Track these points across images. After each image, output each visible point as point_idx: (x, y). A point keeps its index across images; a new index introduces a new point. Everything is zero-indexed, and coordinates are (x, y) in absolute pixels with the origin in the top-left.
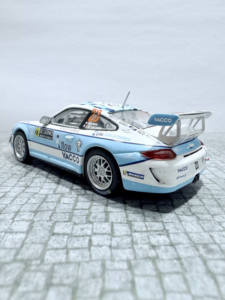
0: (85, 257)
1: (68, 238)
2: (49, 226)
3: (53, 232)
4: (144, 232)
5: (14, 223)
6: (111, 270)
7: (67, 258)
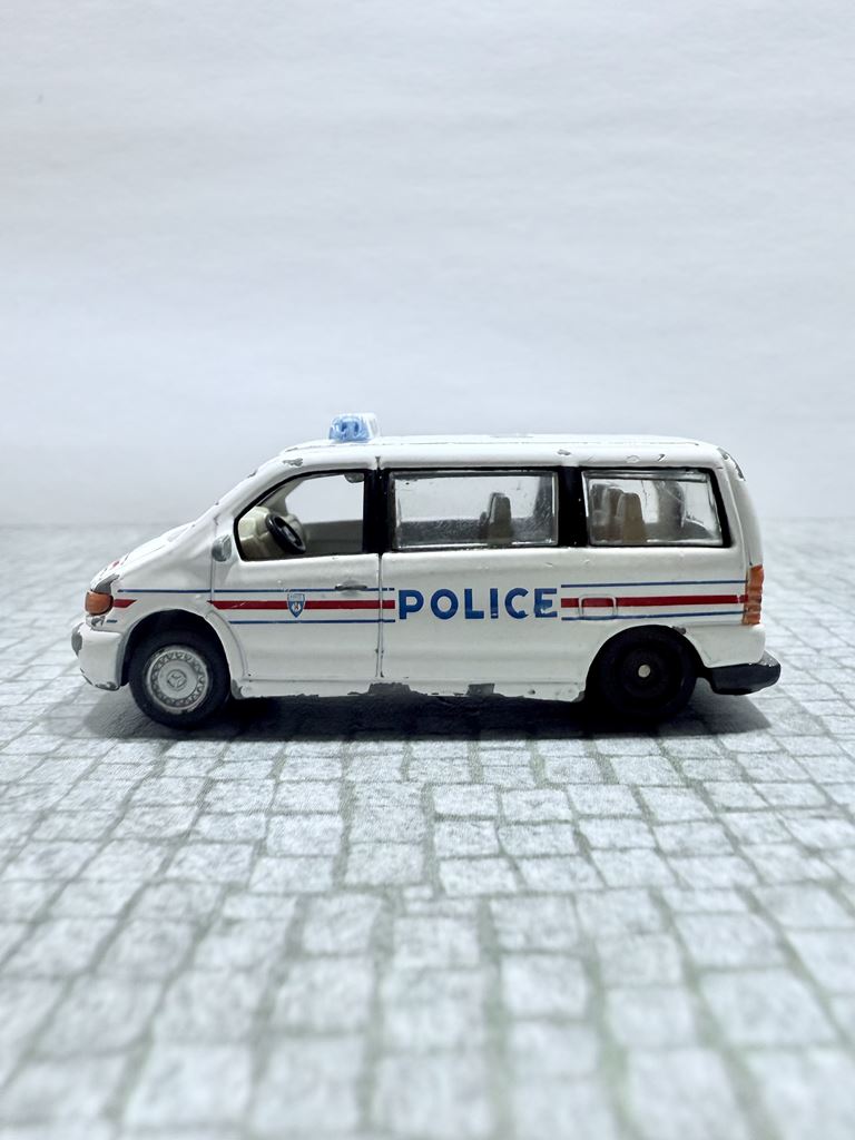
0: (585, 879)
1: (497, 829)
2: (412, 795)
3: (436, 813)
4: (759, 810)
5: (283, 790)
6: (695, 914)
7: (521, 880)
